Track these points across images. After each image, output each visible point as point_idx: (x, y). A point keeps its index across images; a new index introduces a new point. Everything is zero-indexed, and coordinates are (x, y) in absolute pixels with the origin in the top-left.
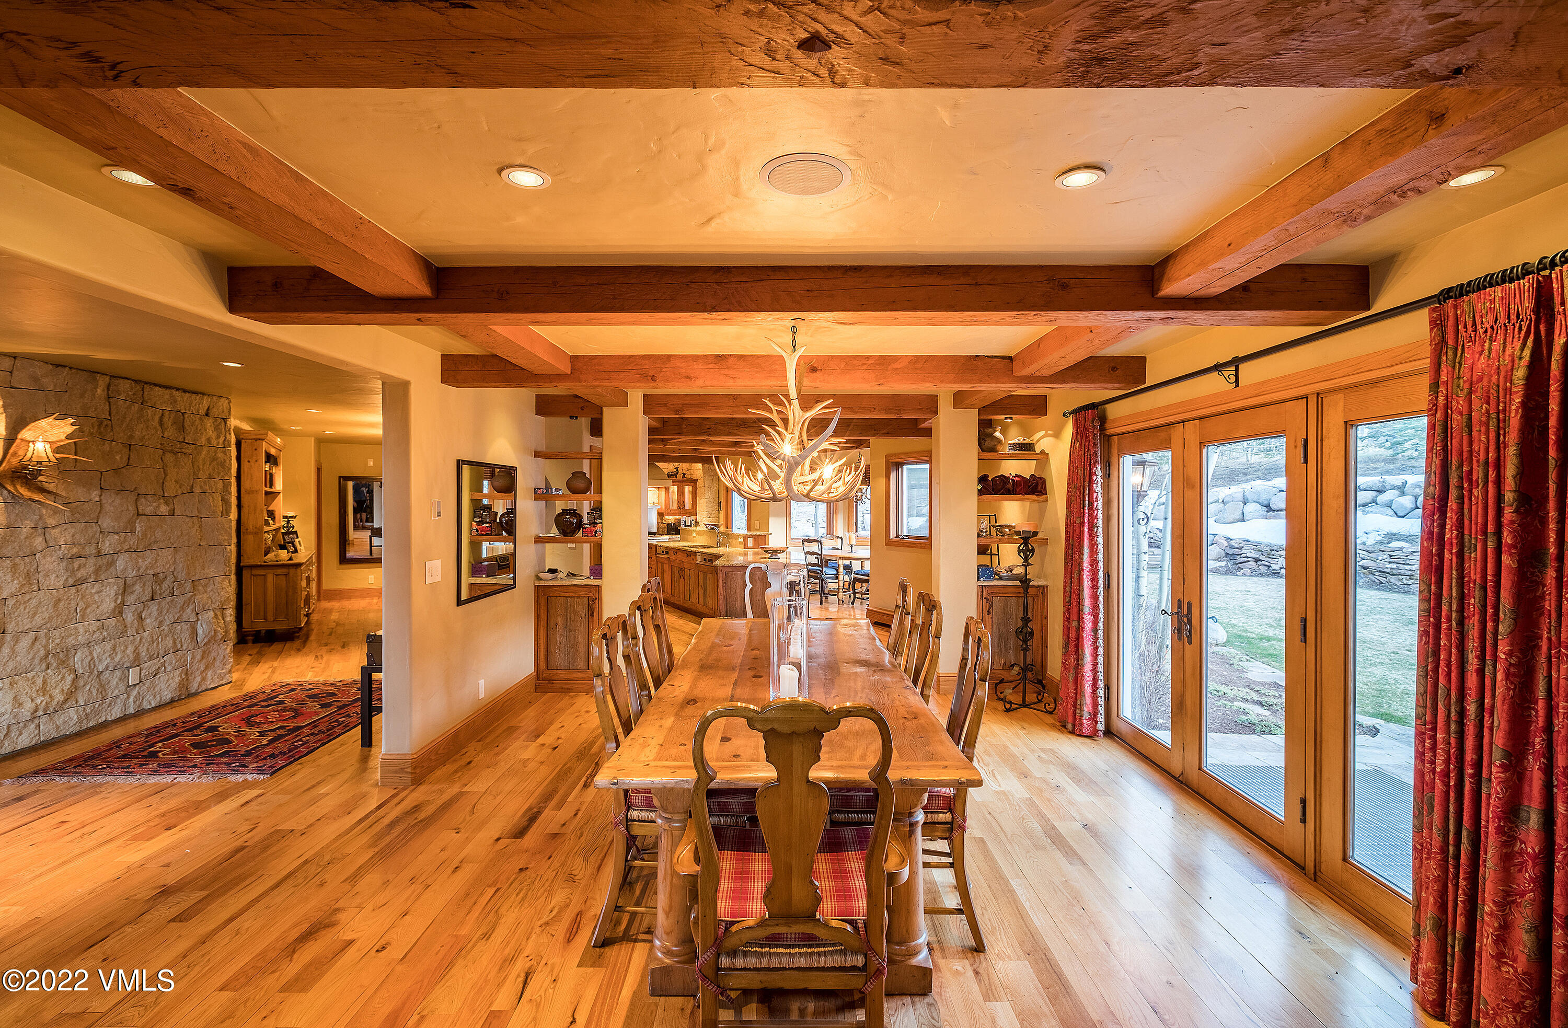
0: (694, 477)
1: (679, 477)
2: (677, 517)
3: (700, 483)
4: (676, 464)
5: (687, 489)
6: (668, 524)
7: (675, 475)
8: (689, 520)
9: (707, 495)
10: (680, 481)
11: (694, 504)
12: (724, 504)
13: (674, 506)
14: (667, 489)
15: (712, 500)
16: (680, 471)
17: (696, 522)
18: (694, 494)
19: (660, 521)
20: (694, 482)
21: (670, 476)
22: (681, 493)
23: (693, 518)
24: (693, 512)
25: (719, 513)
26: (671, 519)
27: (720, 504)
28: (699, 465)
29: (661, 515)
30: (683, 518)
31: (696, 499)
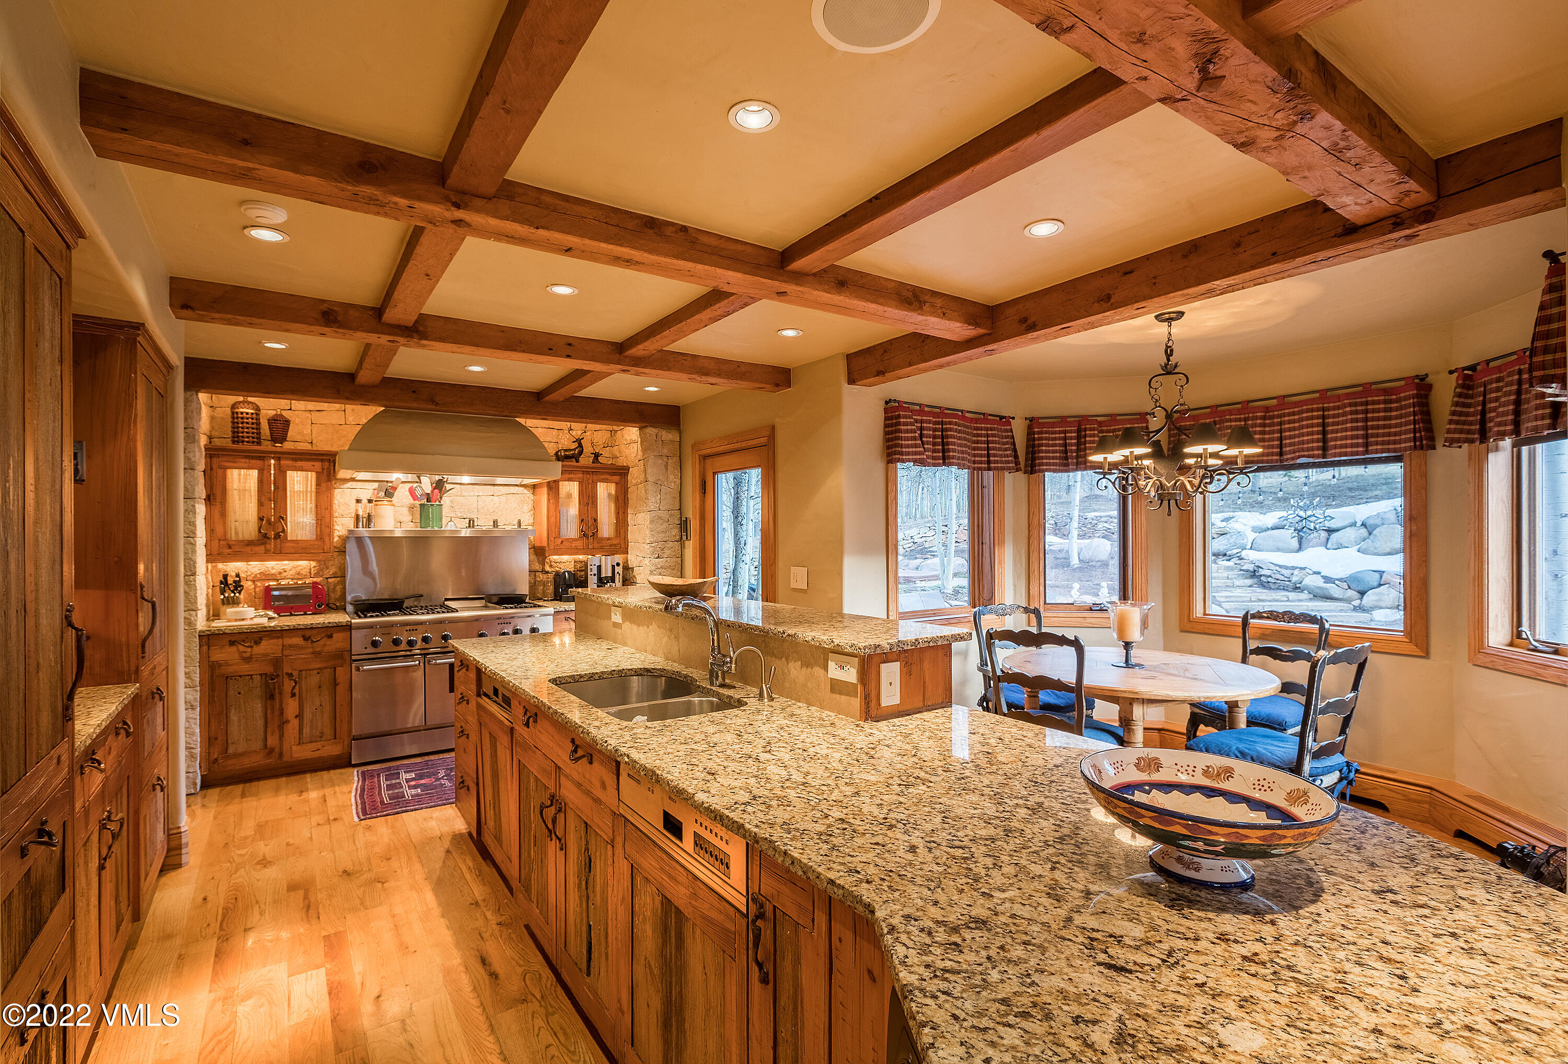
0: (622, 462)
1: (586, 460)
2: (581, 557)
3: (635, 476)
4: (578, 428)
5: (604, 490)
6: (557, 574)
7: (576, 458)
8: (607, 563)
9: (653, 502)
10: (586, 471)
11: (621, 524)
12: (694, 526)
13: (571, 530)
14: (553, 487)
15: (665, 515)
16: (588, 449)
17: (627, 568)
18: (622, 502)
19: (537, 567)
20: (620, 473)
21: (563, 457)
22: (588, 500)
23: (619, 558)
24: (619, 545)
25: (682, 547)
26: (565, 562)
27: (684, 525)
28: (632, 433)
29: (539, 552)
30: (594, 560)
31: (625, 513)
